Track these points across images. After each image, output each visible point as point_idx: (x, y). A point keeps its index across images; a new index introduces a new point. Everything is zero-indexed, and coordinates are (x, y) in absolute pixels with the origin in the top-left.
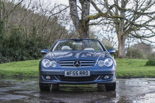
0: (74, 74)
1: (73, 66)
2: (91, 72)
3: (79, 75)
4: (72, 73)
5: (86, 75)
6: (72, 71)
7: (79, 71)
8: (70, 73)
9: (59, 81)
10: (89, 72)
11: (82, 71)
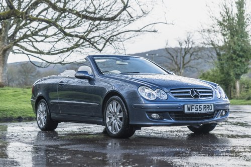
0: (197, 109)
2: (214, 105)
3: (202, 111)
4: (194, 107)
5: (210, 111)
6: (195, 105)
7: (203, 105)
8: (192, 108)
9: (173, 121)
10: (212, 105)
11: (206, 105)
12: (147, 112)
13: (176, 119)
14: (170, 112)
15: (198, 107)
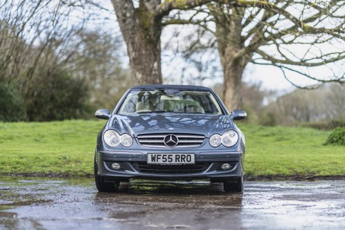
0: (165, 160)
1: (162, 144)
2: (196, 155)
3: (174, 162)
4: (161, 157)
5: (186, 162)
6: (162, 155)
7: (174, 155)
8: (158, 158)
9: (136, 173)
10: (193, 156)
11: (180, 155)
12: (106, 161)
13: (141, 171)
14: (132, 162)
15: (167, 157)
